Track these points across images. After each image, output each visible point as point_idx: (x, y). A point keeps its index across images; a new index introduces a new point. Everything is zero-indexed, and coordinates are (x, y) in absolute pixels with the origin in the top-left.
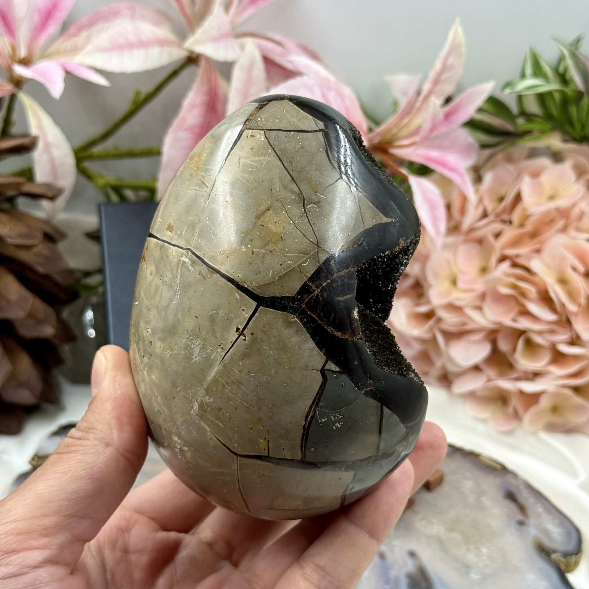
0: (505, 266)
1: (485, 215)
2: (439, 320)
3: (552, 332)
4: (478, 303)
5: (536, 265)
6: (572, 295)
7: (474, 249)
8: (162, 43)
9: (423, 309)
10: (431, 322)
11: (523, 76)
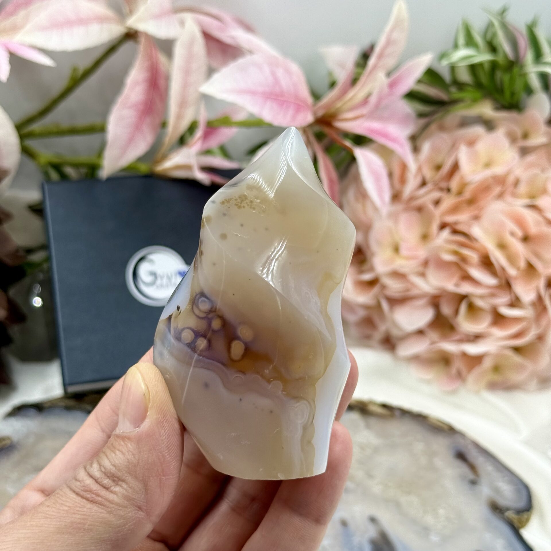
0: (446, 234)
1: (424, 184)
2: (384, 287)
3: (493, 295)
4: (421, 269)
5: (476, 231)
6: (512, 259)
7: (414, 217)
8: (101, 20)
9: (367, 277)
10: (376, 289)
11: (456, 46)
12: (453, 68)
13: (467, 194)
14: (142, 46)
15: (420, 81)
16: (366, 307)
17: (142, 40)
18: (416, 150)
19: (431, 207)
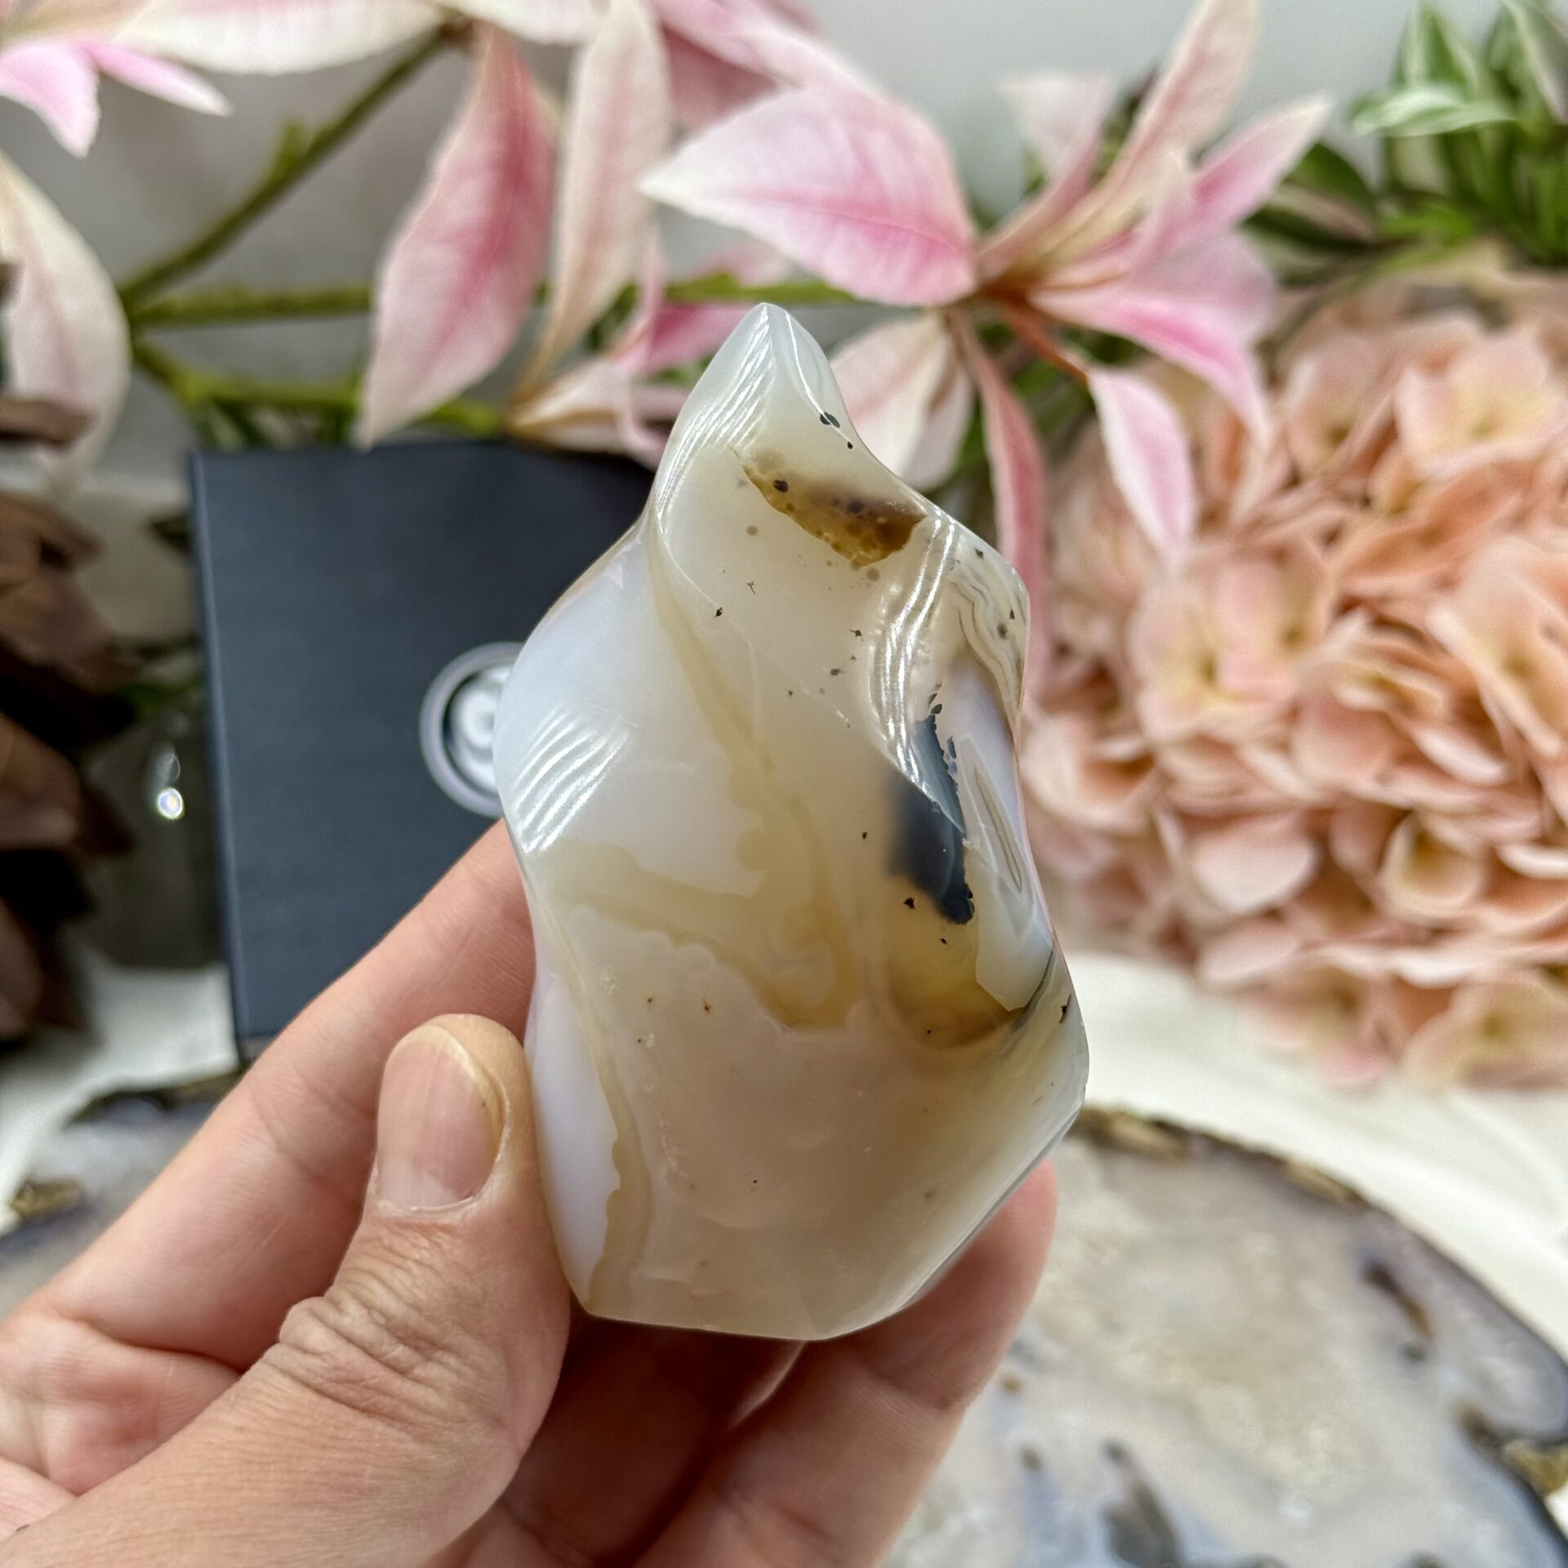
0: (1355, 628)
1: (1294, 480)
2: (1168, 780)
3: (1487, 811)
4: (1276, 729)
5: (1445, 622)
6: (1547, 706)
7: (1262, 577)
9: (1121, 748)
10: (1144, 787)
11: (1399, 81)
12: (1389, 144)
13: (1421, 514)
14: (484, 65)
15: (1289, 180)
16: (1116, 837)
17: (486, 47)
18: (1274, 381)
19: (1313, 549)
